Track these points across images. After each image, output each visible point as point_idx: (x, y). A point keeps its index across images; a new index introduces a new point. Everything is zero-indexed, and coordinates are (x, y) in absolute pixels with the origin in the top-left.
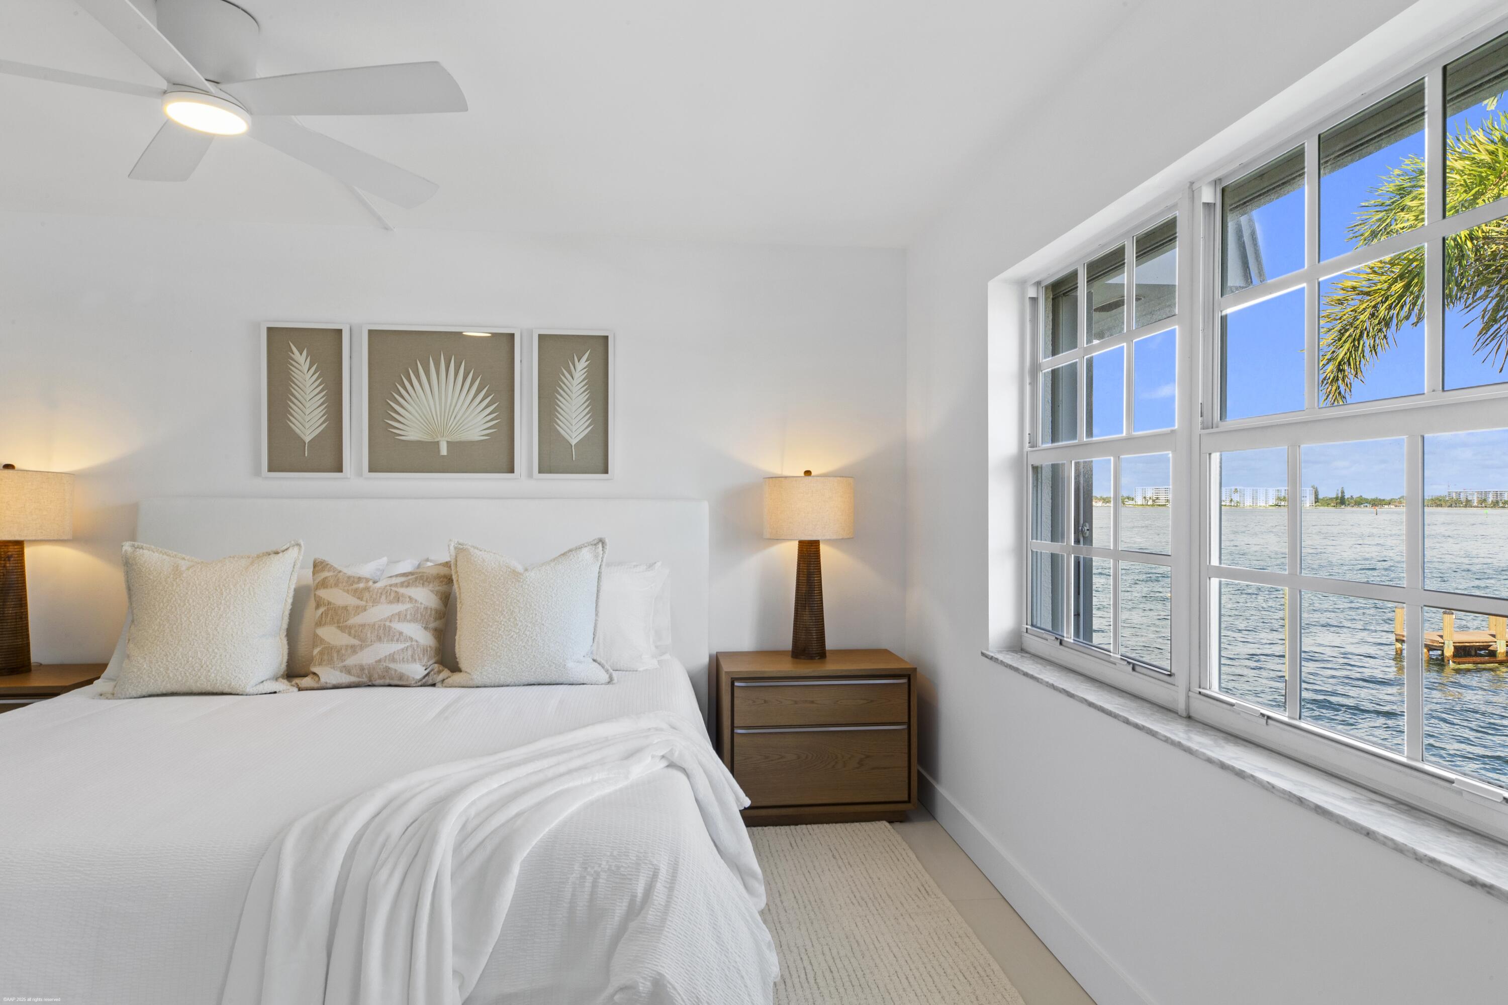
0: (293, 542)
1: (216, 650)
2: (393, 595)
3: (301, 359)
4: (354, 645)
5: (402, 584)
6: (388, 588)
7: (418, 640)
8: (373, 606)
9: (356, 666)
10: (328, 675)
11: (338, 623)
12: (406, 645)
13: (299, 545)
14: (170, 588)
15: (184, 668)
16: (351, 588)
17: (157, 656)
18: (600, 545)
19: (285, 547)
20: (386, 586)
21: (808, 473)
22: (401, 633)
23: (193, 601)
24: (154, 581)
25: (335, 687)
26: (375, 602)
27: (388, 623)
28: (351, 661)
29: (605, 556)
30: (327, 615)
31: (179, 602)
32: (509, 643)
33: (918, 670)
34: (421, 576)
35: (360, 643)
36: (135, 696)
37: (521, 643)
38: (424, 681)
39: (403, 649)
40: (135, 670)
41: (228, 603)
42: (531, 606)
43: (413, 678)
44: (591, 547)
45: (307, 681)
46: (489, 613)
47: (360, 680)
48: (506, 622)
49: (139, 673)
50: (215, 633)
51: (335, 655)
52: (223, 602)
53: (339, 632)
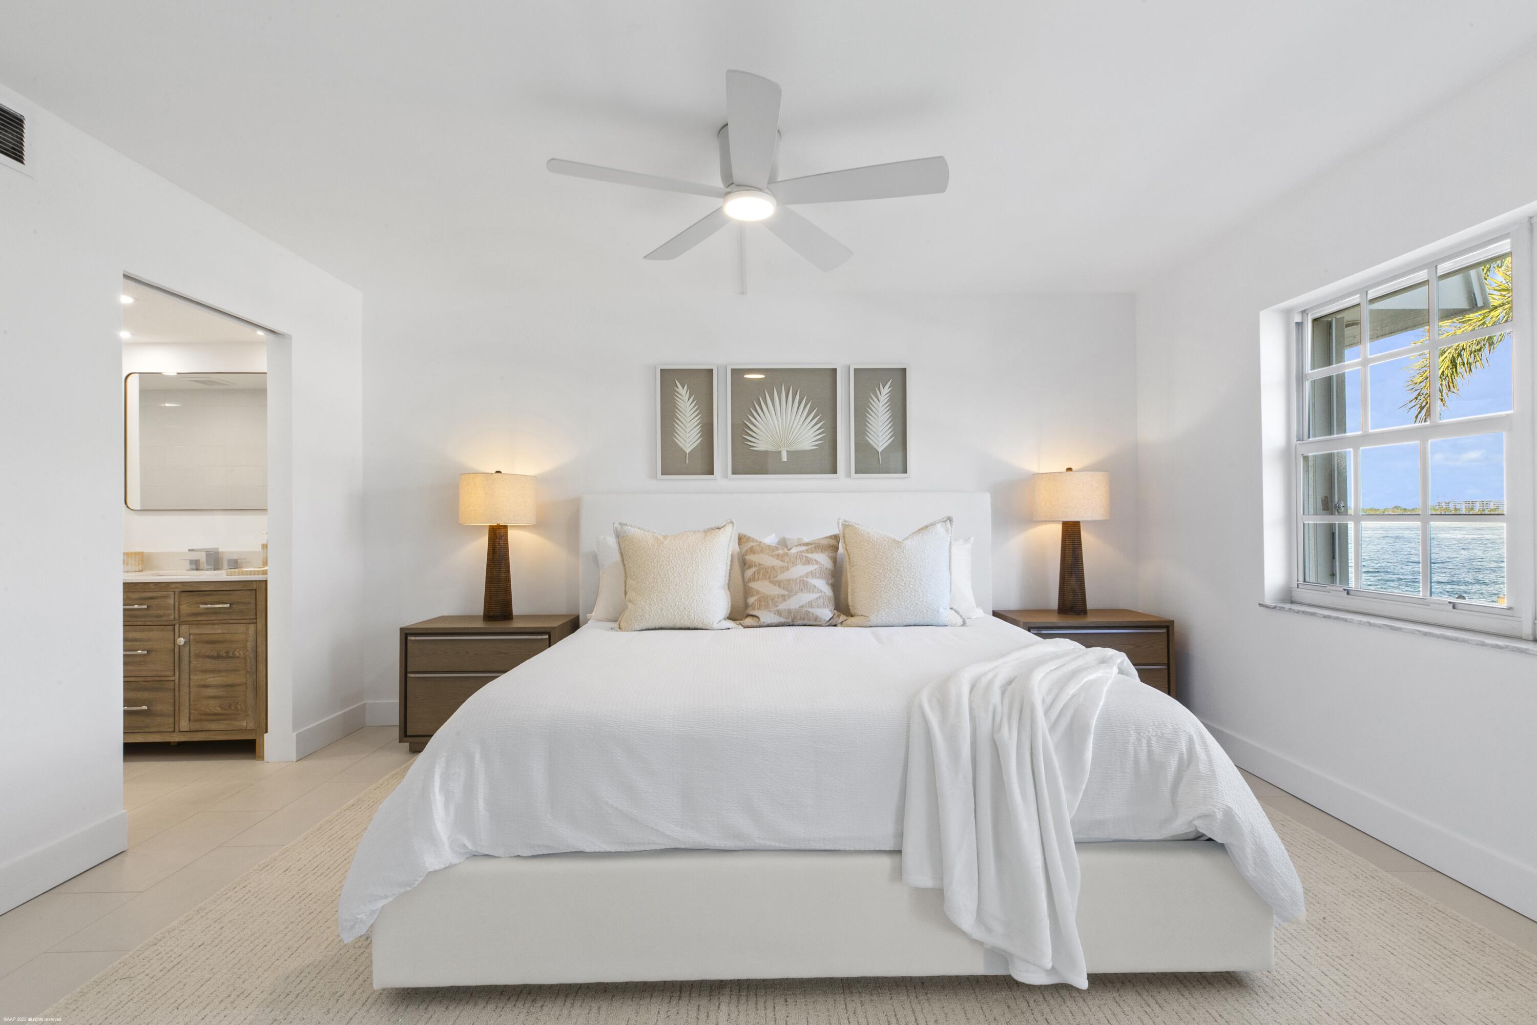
0: (728, 521)
1: (694, 597)
2: (804, 559)
3: (683, 392)
4: (784, 595)
5: (807, 551)
6: (799, 553)
7: (825, 592)
8: (793, 566)
9: (785, 610)
10: (766, 617)
11: (769, 578)
12: (819, 595)
13: (732, 523)
14: (657, 552)
15: (673, 609)
16: (773, 553)
17: (655, 600)
18: (948, 522)
19: (723, 524)
20: (798, 552)
21: (1069, 469)
22: (815, 586)
23: (675, 562)
24: (645, 548)
25: (768, 626)
26: (794, 564)
27: (805, 579)
28: (782, 606)
29: (953, 529)
30: (759, 573)
31: (665, 562)
32: (898, 593)
33: (1175, 622)
34: (818, 546)
35: (788, 593)
36: (638, 629)
37: (906, 593)
38: (830, 622)
39: (817, 598)
40: (640, 611)
41: (697, 564)
42: (911, 565)
43: (825, 620)
44: (942, 523)
45: (749, 621)
46: (880, 571)
47: (787, 620)
48: (894, 578)
49: (642, 613)
50: (692, 584)
51: (770, 602)
52: (694, 562)
53: (771, 585)
